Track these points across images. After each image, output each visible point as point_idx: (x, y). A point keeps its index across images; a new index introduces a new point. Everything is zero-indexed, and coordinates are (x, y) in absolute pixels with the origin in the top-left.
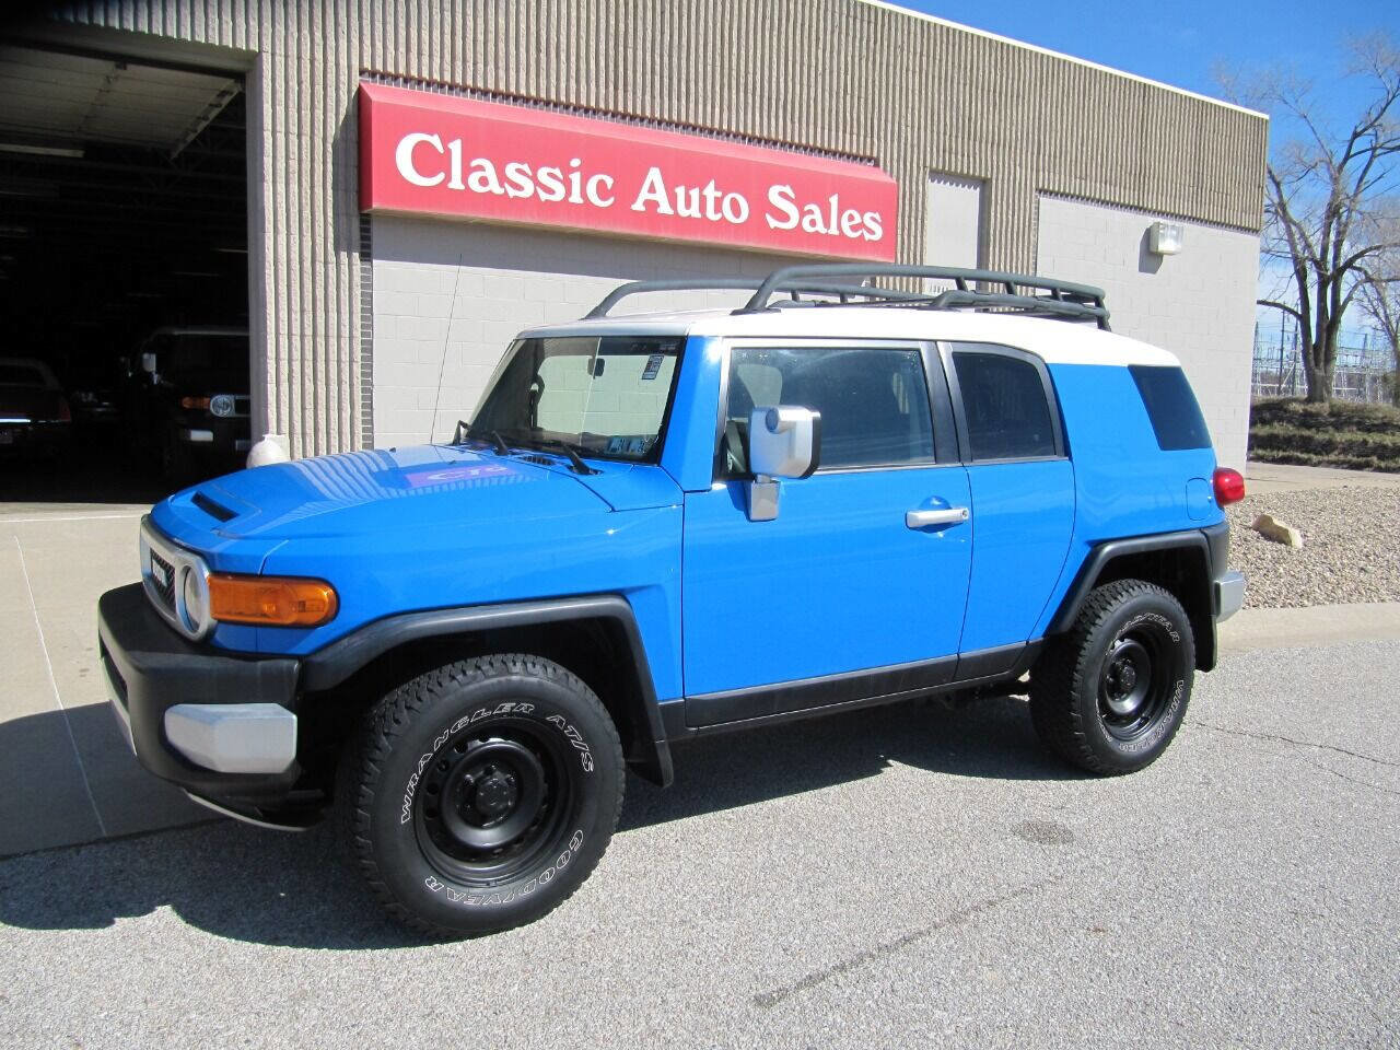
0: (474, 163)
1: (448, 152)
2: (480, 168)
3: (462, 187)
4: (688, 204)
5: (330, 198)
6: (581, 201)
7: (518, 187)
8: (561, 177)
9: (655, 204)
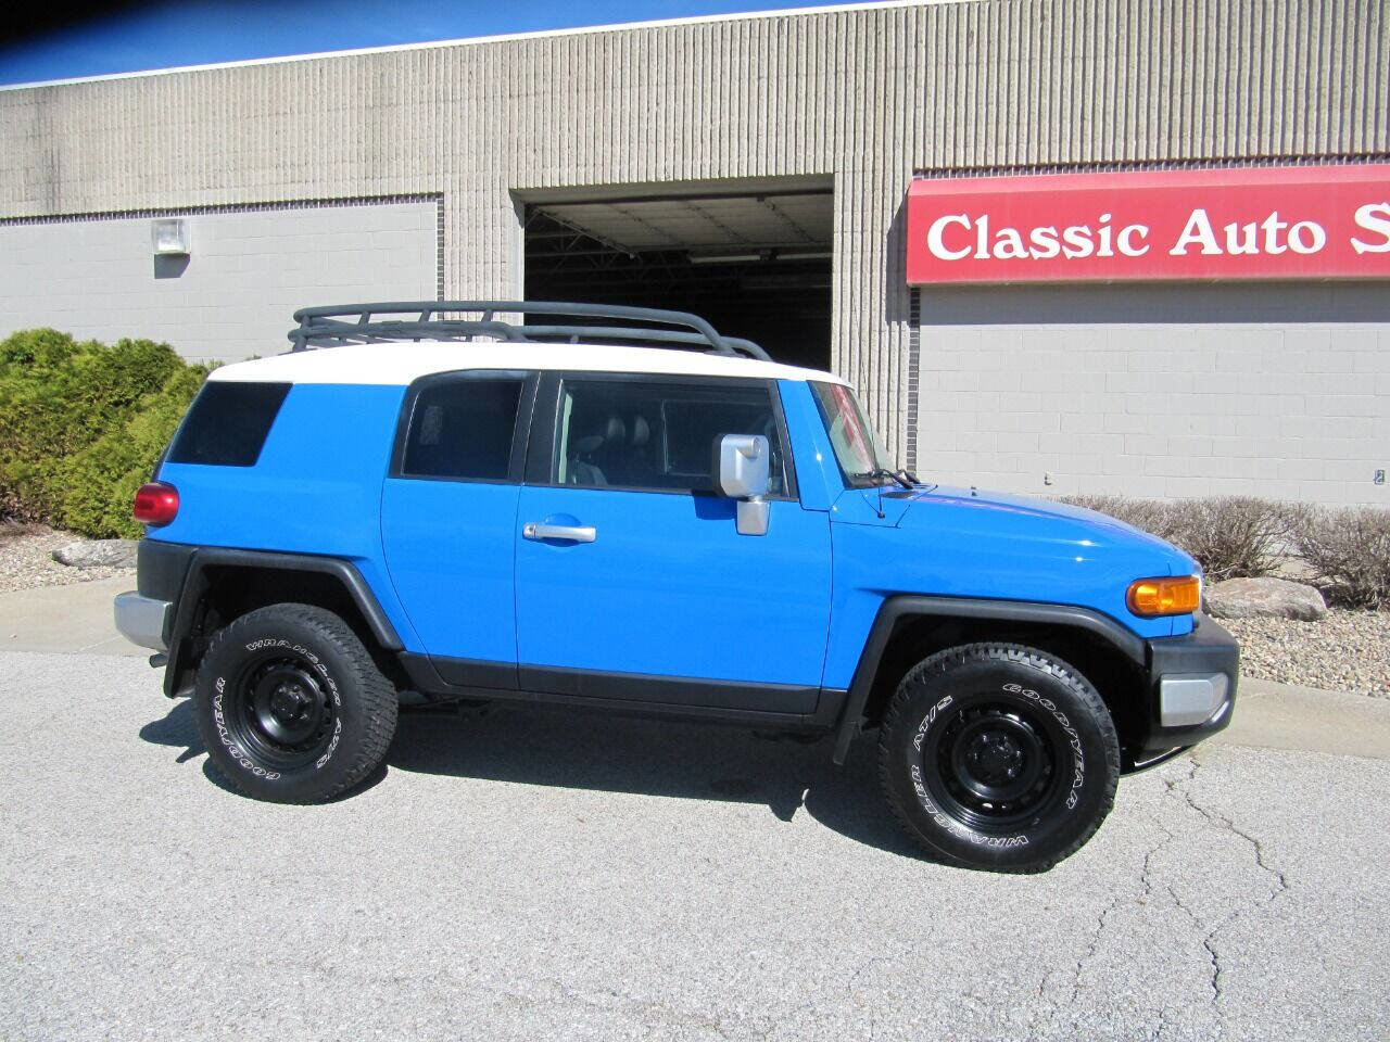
0: (999, 234)
1: (975, 228)
2: (1006, 237)
3: (987, 256)
4: (1241, 240)
5: (884, 279)
6: (1111, 253)
7: (1044, 249)
8: (1089, 234)
9: (1200, 246)
